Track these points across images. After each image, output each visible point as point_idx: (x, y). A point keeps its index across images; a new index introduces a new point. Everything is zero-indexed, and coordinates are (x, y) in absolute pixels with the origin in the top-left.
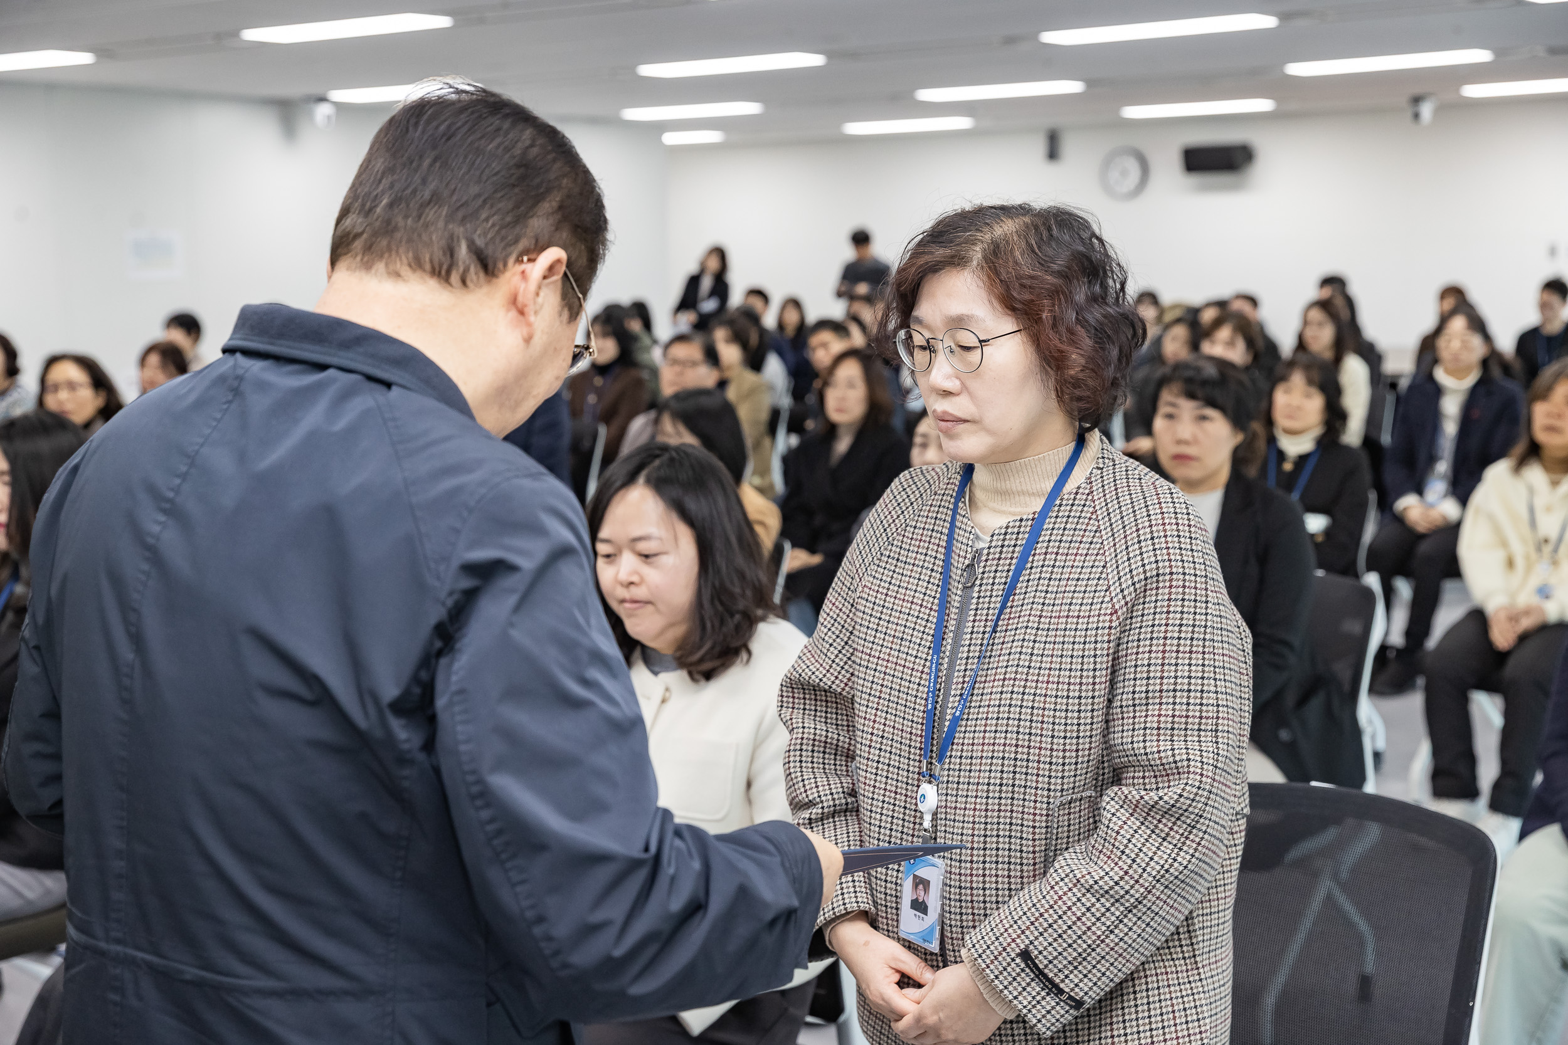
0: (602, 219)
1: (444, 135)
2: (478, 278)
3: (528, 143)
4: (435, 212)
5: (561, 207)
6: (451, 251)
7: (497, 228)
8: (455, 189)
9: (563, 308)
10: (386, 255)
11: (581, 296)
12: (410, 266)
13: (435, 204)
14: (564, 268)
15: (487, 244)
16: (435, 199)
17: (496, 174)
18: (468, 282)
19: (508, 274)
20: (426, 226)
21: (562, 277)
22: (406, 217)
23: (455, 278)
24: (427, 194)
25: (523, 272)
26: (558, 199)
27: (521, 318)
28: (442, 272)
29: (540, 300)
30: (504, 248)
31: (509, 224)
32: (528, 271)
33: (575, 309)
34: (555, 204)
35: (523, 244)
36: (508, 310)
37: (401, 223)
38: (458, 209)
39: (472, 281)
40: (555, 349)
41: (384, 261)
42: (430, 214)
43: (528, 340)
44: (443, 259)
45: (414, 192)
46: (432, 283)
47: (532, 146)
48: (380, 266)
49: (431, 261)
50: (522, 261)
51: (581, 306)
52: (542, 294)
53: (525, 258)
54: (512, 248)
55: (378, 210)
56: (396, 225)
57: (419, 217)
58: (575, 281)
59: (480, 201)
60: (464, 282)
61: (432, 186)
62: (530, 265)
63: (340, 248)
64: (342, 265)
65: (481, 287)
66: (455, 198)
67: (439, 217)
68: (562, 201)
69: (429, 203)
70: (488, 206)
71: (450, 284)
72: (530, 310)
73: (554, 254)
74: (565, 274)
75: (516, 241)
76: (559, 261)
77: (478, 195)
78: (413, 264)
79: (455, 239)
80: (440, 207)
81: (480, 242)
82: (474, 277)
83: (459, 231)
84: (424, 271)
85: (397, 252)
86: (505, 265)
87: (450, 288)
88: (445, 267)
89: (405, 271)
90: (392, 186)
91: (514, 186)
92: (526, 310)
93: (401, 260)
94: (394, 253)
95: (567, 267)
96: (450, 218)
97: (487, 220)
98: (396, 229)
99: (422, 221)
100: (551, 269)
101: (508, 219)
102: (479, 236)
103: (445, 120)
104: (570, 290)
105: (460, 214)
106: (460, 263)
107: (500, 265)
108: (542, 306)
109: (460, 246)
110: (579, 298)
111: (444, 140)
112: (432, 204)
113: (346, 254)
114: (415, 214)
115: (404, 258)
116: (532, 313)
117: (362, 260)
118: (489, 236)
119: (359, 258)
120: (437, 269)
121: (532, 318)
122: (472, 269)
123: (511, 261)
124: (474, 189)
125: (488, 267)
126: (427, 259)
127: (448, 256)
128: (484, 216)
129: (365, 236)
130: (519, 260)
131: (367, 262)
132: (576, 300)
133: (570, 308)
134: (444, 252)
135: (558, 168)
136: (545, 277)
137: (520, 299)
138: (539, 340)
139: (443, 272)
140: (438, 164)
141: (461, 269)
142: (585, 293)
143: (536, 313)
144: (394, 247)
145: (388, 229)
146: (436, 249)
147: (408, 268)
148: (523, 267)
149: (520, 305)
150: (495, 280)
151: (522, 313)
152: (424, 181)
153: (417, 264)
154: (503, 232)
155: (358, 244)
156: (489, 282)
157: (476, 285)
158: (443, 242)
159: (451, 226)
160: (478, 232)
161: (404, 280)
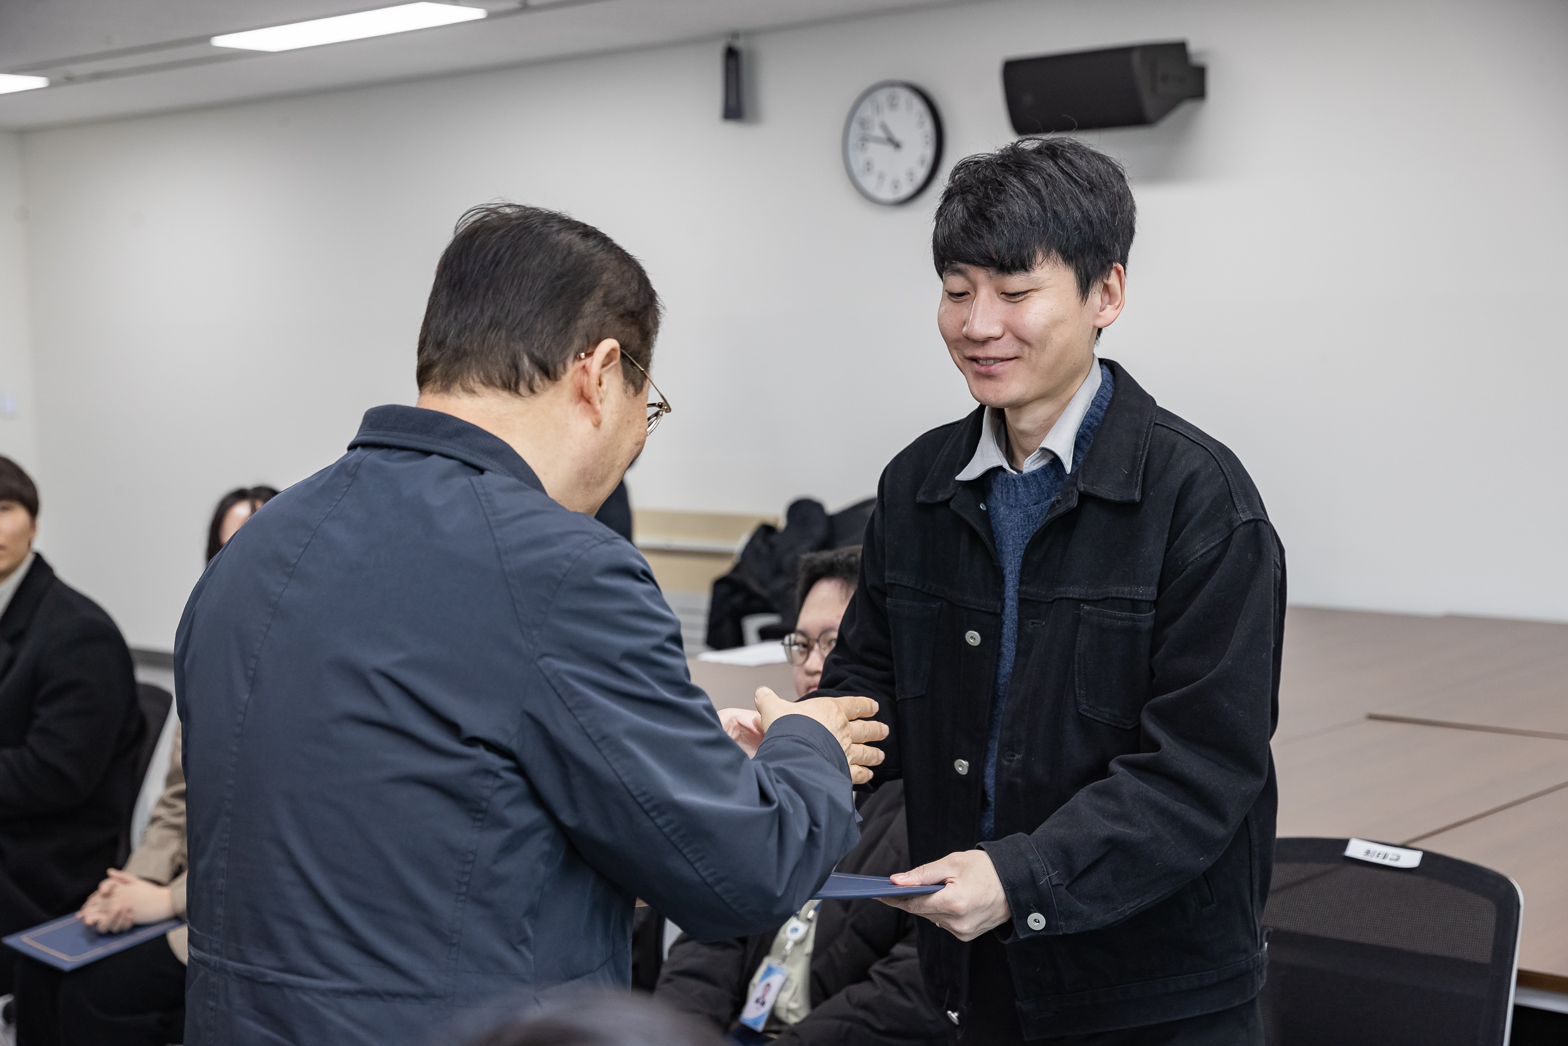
1: (491, 263)
2: (544, 385)
3: (565, 252)
6: (515, 367)
7: (551, 338)
8: (509, 311)
9: (626, 385)
11: (643, 369)
12: (483, 383)
13: (494, 330)
15: (545, 354)
16: (494, 324)
17: (542, 288)
18: (536, 389)
22: (471, 343)
23: (523, 388)
24: (486, 321)
25: (584, 367)
26: (601, 296)
27: (588, 406)
28: (511, 384)
29: (604, 387)
30: (562, 353)
31: (561, 330)
32: (587, 365)
33: (639, 382)
35: (577, 343)
38: (514, 330)
39: (538, 387)
40: (628, 421)
42: (492, 336)
45: (476, 320)
46: (505, 394)
48: (457, 386)
49: (501, 377)
50: (580, 359)
51: (646, 377)
52: (604, 381)
54: (568, 350)
58: (634, 359)
60: (532, 390)
61: (489, 314)
62: (588, 361)
64: (427, 389)
65: (545, 389)
66: (510, 319)
67: (500, 338)
69: (489, 328)
72: (596, 400)
76: (613, 350)
77: (530, 312)
78: (485, 381)
80: (499, 330)
81: (538, 354)
82: (540, 383)
83: (520, 347)
84: (497, 386)
85: (468, 372)
86: (565, 366)
88: (513, 381)
89: (479, 388)
90: (456, 318)
91: (559, 296)
92: (591, 401)
94: (465, 374)
97: (541, 332)
98: (465, 353)
99: (486, 345)
101: (560, 325)
102: (538, 348)
103: (492, 248)
105: (517, 333)
106: (526, 374)
107: (560, 367)
108: (606, 393)
110: (642, 371)
111: (493, 267)
113: (429, 380)
114: (479, 339)
115: (475, 376)
116: (597, 402)
117: (441, 384)
118: (547, 345)
119: (439, 383)
120: (508, 385)
121: (598, 407)
122: (537, 377)
124: (525, 310)
125: (549, 372)
126: (496, 376)
127: (514, 370)
128: (539, 327)
130: (577, 358)
131: (446, 385)
132: (639, 373)
133: (634, 384)
134: (509, 367)
136: (604, 366)
137: (586, 391)
140: (490, 292)
141: (528, 379)
142: (646, 365)
143: (601, 401)
145: (460, 356)
146: (503, 367)
147: (481, 385)
148: (583, 363)
149: (586, 396)
151: (588, 401)
152: (482, 311)
153: (489, 382)
155: (436, 370)
158: (508, 360)
159: (512, 344)
160: (536, 345)
161: (479, 396)
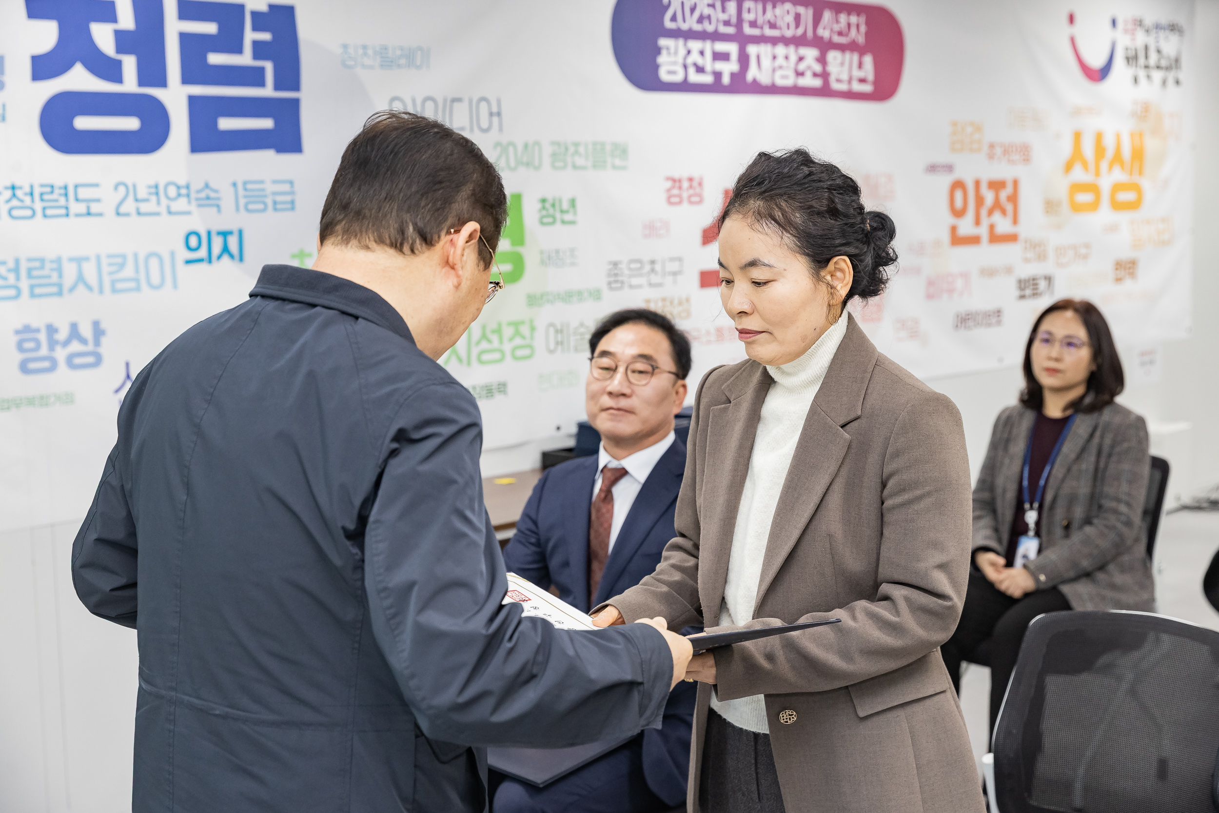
0: (502, 197)
4: (390, 205)
5: (474, 194)
10: (359, 235)
14: (479, 234)
19: (442, 243)
20: (385, 216)
21: (478, 240)
34: (469, 192)
36: (443, 267)
37: (367, 213)
41: (357, 239)
43: (457, 287)
44: (398, 236)
47: (451, 154)
53: (452, 230)
55: (352, 205)
56: (365, 214)
57: (380, 209)
59: (418, 196)
63: (326, 231)
68: (474, 190)
70: (424, 199)
71: (404, 254)
73: (472, 226)
74: (480, 237)
75: (446, 219)
79: (405, 224)
87: (403, 255)
93: (369, 238)
95: (481, 232)
96: (400, 209)
100: (471, 237)
104: (484, 248)
109: (408, 227)
112: (387, 200)
123: (443, 234)
129: (344, 222)
135: (470, 166)
138: (465, 285)
139: (398, 245)
144: (364, 230)
150: (432, 248)
154: (436, 214)
156: (429, 249)
157: (420, 252)
